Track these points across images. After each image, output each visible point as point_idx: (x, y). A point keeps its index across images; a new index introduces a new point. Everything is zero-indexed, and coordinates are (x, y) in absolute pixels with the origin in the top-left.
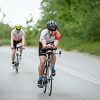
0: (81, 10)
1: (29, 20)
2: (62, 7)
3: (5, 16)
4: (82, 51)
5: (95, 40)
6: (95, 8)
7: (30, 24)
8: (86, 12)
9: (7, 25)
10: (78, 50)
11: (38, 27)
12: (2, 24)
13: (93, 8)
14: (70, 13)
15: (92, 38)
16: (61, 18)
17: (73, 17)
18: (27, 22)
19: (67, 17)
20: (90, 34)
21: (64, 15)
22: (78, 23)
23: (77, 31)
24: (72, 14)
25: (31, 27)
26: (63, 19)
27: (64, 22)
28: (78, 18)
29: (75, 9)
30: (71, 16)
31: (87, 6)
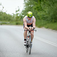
0: (47, 4)
1: (18, 10)
2: (36, 3)
3: (3, 8)
4: (47, 28)
5: (55, 22)
6: (55, 3)
7: (18, 12)
8: (50, 5)
9: (5, 13)
10: (45, 27)
11: (23, 14)
12: (2, 12)
13: (54, 3)
14: (41, 6)
15: (53, 20)
16: (35, 9)
17: (42, 8)
18: (16, 11)
19: (39, 9)
20: (52, 18)
21: (37, 7)
22: (45, 12)
23: (45, 16)
24: (42, 6)
25: (18, 14)
26: (37, 10)
27: (38, 11)
28: (45, 9)
29: (44, 4)
30: (41, 8)
31: (51, 2)
